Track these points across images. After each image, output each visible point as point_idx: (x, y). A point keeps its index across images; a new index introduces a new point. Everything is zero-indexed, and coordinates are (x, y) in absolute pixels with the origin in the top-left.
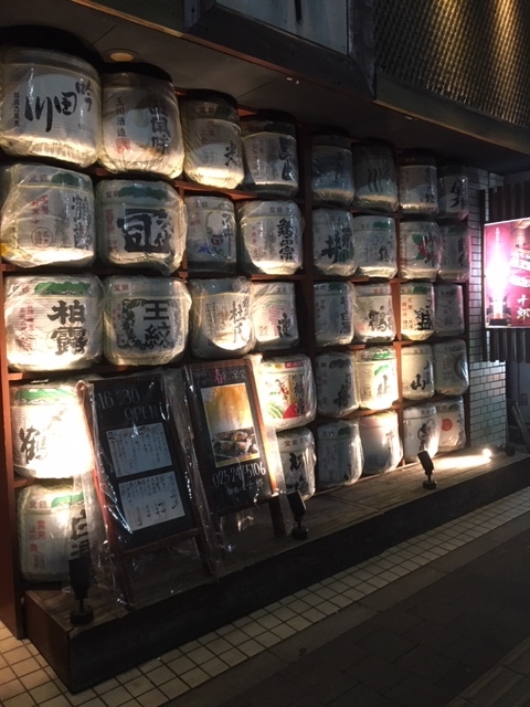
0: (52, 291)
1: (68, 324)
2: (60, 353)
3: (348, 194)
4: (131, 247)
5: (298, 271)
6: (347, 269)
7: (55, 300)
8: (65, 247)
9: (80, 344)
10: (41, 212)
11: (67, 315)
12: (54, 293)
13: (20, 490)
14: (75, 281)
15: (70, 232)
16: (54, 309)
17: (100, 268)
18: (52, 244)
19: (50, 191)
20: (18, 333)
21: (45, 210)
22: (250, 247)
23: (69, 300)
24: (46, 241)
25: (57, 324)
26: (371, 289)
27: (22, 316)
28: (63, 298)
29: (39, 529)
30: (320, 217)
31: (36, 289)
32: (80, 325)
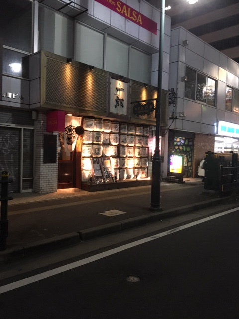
3: (126, 132)
4: (96, 141)
5: (118, 144)
6: (126, 144)
8: (90, 141)
9: (90, 153)
10: (88, 137)
13: (82, 171)
17: (93, 144)
19: (89, 134)
20: (84, 151)
22: (111, 140)
25: (88, 150)
26: (130, 148)
28: (89, 147)
29: (84, 176)
30: (122, 136)
31: (86, 146)
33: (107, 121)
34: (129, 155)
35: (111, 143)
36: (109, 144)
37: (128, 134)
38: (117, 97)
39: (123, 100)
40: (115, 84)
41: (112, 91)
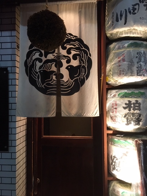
0: (125, 96)
1: (132, 111)
2: (127, 124)
8: (132, 76)
10: (121, 61)
11: (132, 107)
12: (126, 97)
14: (136, 91)
16: (126, 104)
18: (126, 75)
19: (126, 51)
20: (111, 114)
21: (124, 60)
23: (133, 100)
24: (123, 74)
25: (127, 111)
27: (113, 107)
28: (130, 99)
31: (118, 95)
32: (138, 112)
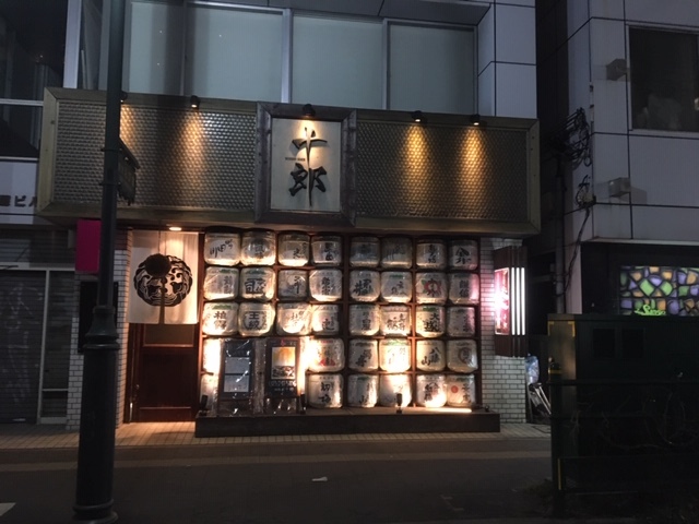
1: (220, 319)
2: (217, 329)
3: (374, 263)
4: (248, 292)
5: (338, 300)
6: (371, 298)
7: (216, 311)
8: (221, 293)
9: (224, 326)
10: (214, 282)
11: (220, 316)
12: (216, 309)
13: (202, 375)
14: (223, 304)
15: (223, 288)
16: (216, 314)
17: (238, 300)
18: (217, 292)
19: (218, 275)
20: (205, 321)
22: (311, 289)
23: (221, 311)
24: (215, 291)
25: (216, 319)
26: (389, 308)
27: (207, 316)
28: (219, 310)
30: (355, 274)
31: (212, 307)
32: (224, 320)
33: (288, 236)
34: (387, 331)
35: (314, 296)
36: (308, 299)
37: (380, 269)
38: (298, 165)
39: (321, 171)
40: (292, 131)
41: (279, 150)
